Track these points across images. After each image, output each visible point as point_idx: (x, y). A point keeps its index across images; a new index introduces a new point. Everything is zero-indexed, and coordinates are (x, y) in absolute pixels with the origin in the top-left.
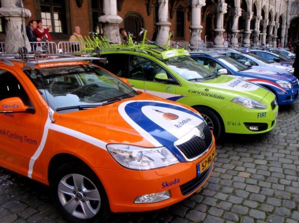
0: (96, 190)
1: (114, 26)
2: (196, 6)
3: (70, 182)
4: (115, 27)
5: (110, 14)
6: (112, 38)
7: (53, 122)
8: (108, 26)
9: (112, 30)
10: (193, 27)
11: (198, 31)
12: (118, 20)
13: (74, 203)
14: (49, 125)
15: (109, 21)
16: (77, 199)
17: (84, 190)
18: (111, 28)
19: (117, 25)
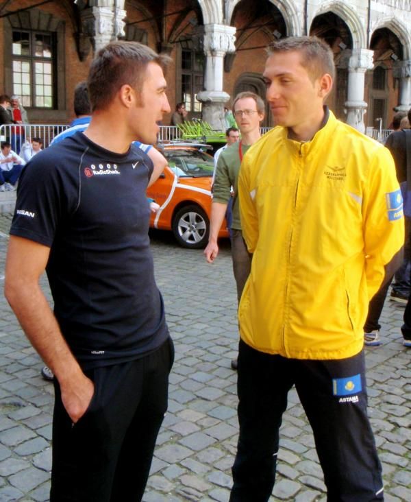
0: (204, 222)
1: (218, 105)
2: (356, 69)
3: (187, 219)
4: (220, 107)
5: (213, 90)
6: (214, 121)
7: (178, 183)
8: (209, 106)
9: (215, 111)
10: (349, 104)
11: (358, 111)
12: (223, 98)
13: (188, 233)
14: (175, 184)
15: (211, 99)
16: (190, 231)
17: (196, 223)
18: (214, 108)
19: (222, 104)
